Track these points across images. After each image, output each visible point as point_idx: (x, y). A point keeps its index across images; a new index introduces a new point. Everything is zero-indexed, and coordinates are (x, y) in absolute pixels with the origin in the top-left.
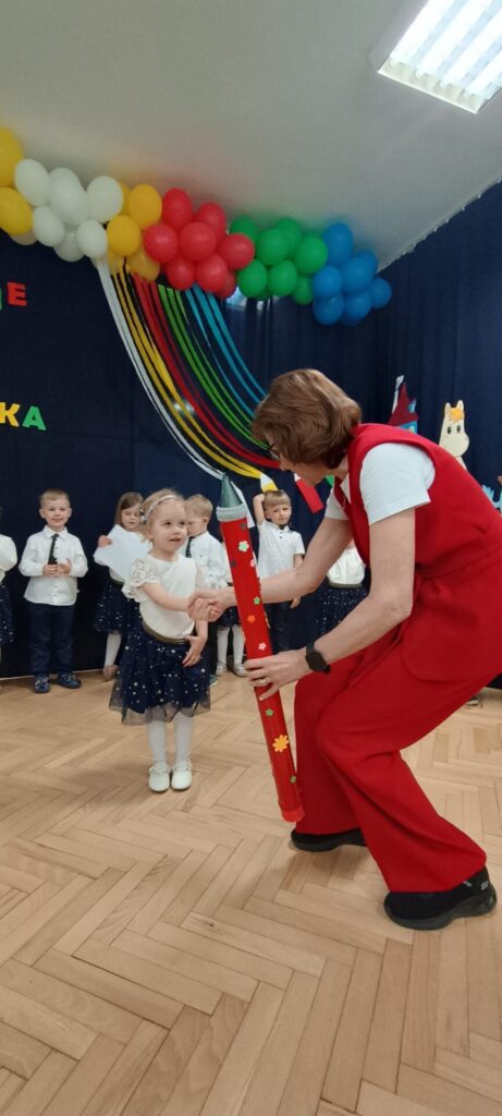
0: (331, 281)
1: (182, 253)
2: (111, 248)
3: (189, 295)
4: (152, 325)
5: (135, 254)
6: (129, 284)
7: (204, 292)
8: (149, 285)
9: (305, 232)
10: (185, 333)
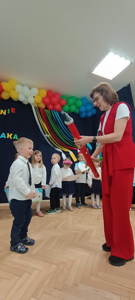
0: (83, 109)
1: (50, 103)
2: (35, 102)
3: (52, 111)
4: (43, 118)
5: (40, 103)
6: (39, 109)
7: (55, 111)
8: (43, 109)
9: (77, 99)
10: (51, 119)
